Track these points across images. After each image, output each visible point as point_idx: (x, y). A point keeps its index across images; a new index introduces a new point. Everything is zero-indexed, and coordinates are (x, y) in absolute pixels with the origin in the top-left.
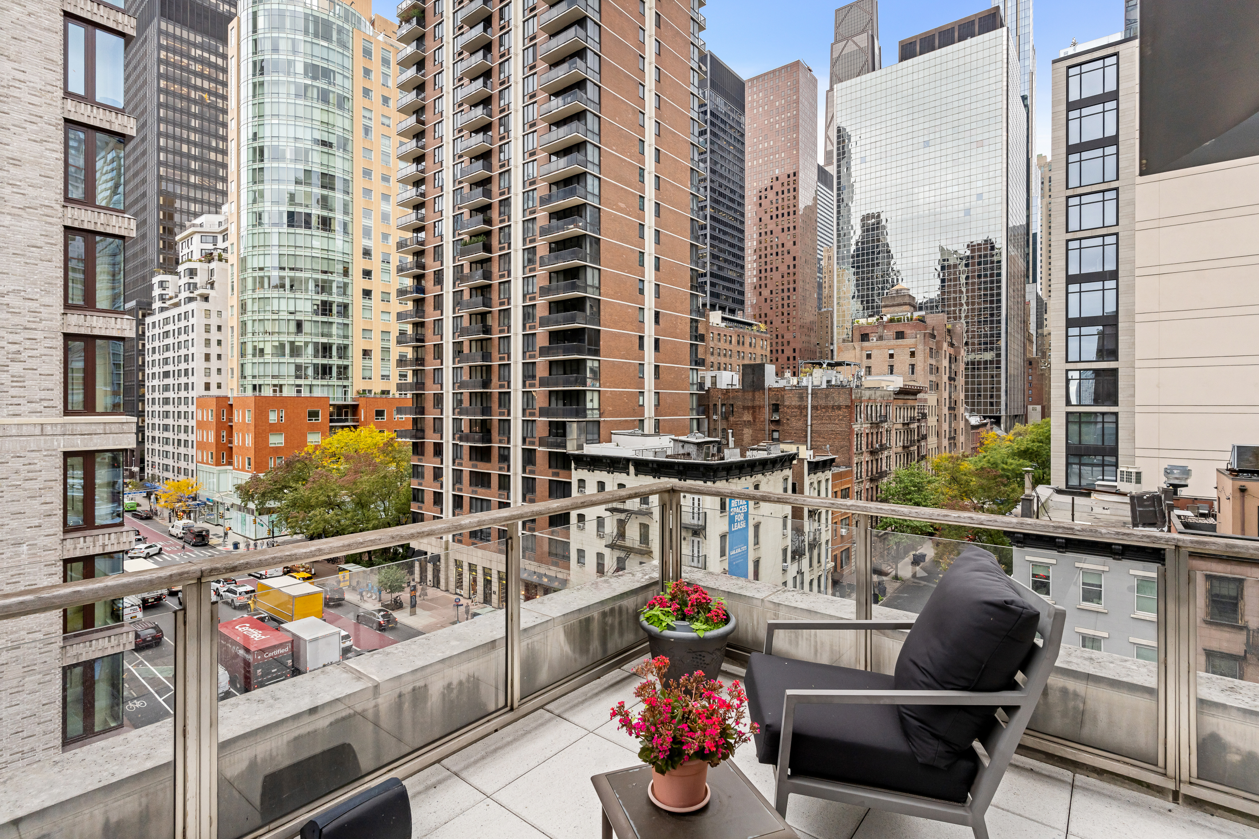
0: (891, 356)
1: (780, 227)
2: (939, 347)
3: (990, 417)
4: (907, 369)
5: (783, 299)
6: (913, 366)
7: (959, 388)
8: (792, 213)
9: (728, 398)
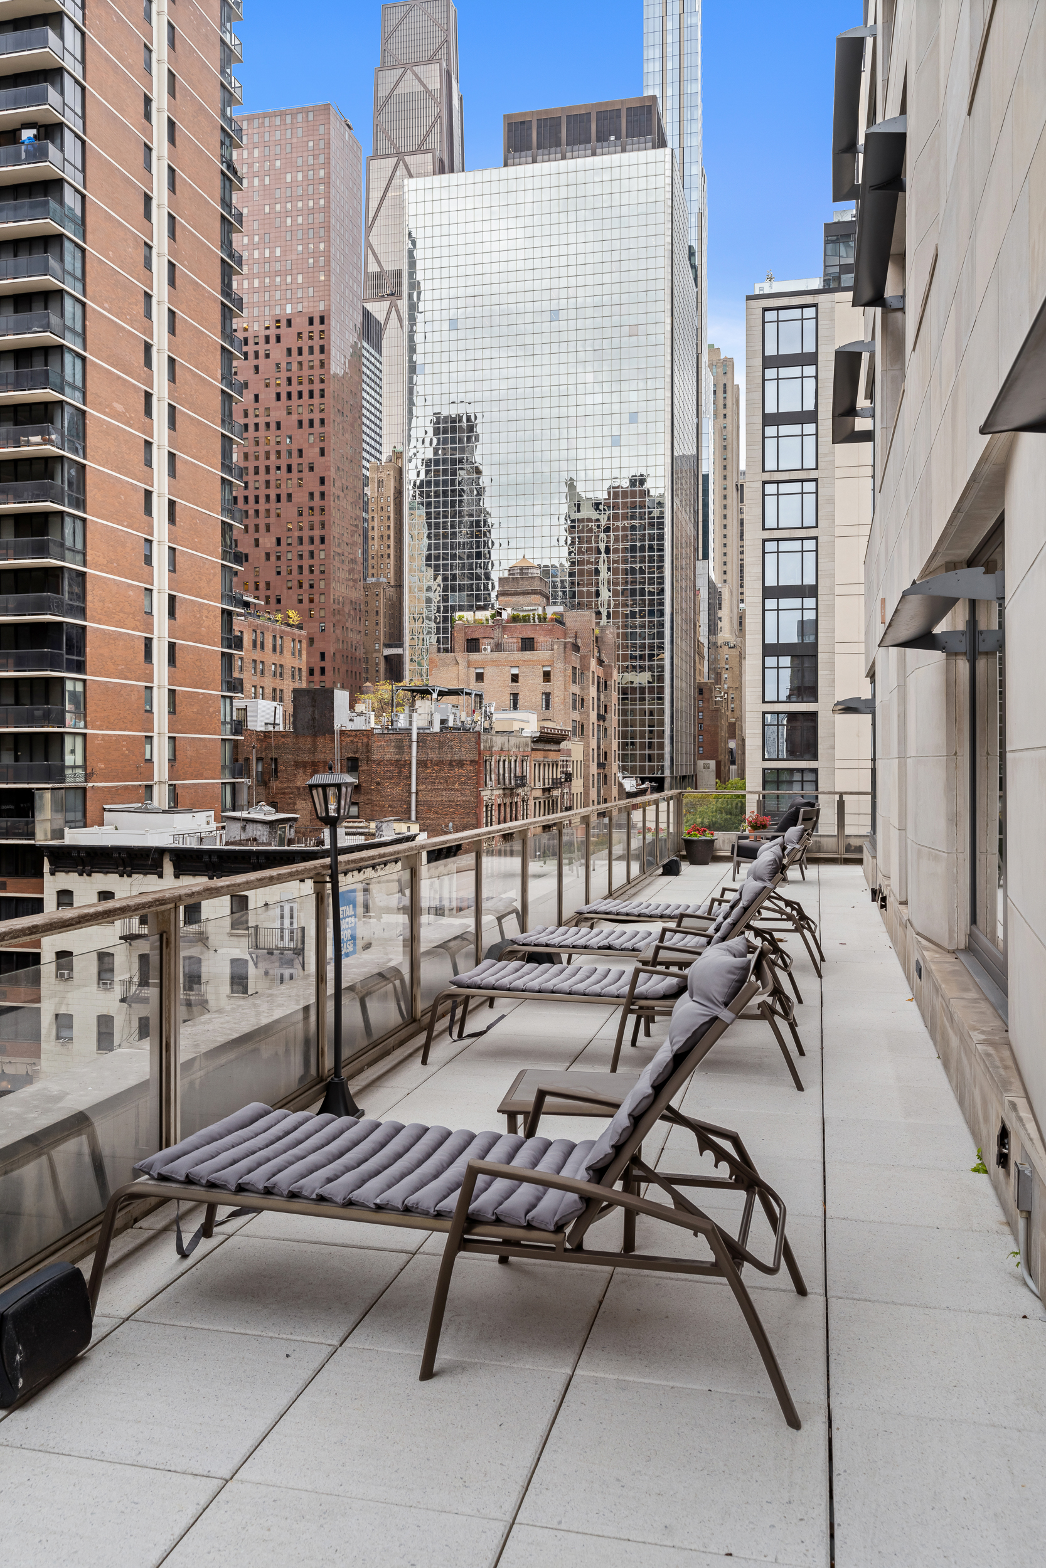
0: (515, 678)
1: (295, 417)
2: (585, 667)
3: (651, 780)
4: (539, 700)
5: (301, 557)
6: (547, 696)
7: (611, 732)
8: (317, 394)
9: (268, 748)
